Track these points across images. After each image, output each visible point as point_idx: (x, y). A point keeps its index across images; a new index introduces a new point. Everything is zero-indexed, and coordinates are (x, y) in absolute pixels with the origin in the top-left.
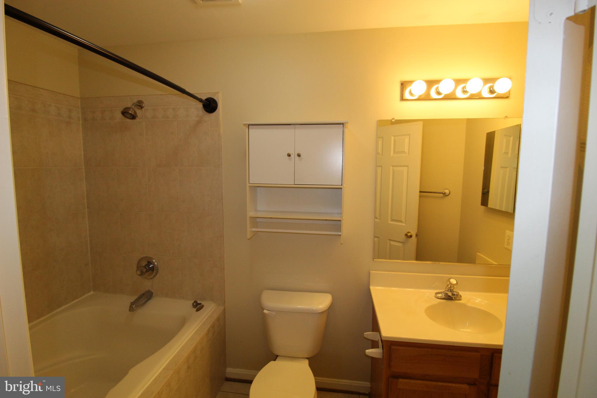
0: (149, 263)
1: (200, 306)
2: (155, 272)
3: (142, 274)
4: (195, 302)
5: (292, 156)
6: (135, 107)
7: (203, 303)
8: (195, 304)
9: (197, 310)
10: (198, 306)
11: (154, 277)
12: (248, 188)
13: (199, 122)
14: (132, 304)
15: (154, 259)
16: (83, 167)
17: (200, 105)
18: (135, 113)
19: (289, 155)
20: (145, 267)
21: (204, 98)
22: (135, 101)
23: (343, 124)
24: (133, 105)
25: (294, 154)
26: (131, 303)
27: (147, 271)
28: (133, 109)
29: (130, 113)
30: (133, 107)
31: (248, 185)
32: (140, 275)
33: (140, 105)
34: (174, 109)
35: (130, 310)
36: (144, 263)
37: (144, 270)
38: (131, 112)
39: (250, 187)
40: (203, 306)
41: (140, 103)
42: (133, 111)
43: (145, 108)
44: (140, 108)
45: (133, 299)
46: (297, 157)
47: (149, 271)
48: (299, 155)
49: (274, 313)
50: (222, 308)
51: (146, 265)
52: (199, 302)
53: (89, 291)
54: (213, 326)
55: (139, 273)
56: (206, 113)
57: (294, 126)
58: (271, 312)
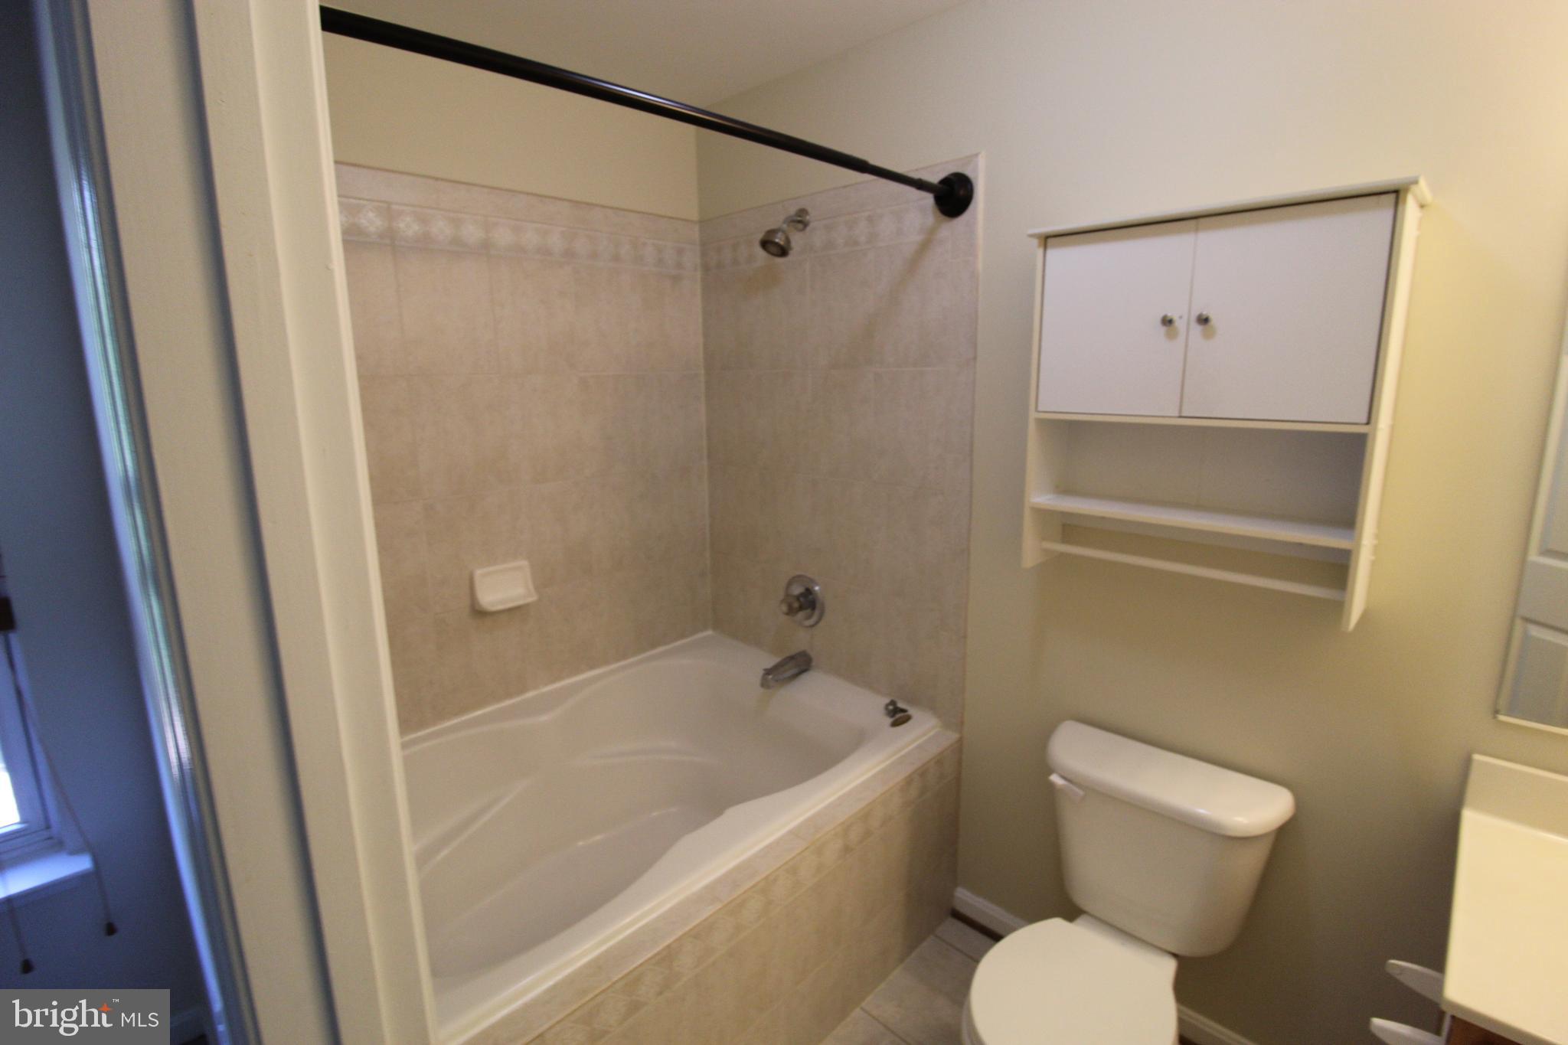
0: (808, 592)
1: (901, 717)
2: (817, 613)
3: (791, 611)
4: (893, 703)
5: (1180, 324)
6: (788, 226)
7: (912, 711)
8: (891, 707)
9: (895, 724)
10: (898, 716)
11: (817, 623)
12: (1032, 427)
13: (925, 246)
14: (768, 672)
15: (817, 584)
16: (703, 372)
17: (928, 199)
18: (788, 241)
19: (1167, 322)
20: (798, 598)
21: (934, 178)
22: (792, 210)
23: (1396, 192)
24: (784, 222)
25: (1185, 318)
26: (765, 670)
27: (801, 608)
28: (784, 232)
29: (777, 244)
30: (785, 226)
31: (1033, 415)
32: (787, 614)
33: (800, 220)
34: (870, 219)
35: (762, 685)
36: (797, 590)
37: (796, 605)
38: (780, 239)
39: (1040, 422)
40: (908, 719)
41: (800, 216)
42: (783, 238)
43: (812, 225)
44: (800, 226)
45: (771, 661)
46: (1197, 329)
47: (806, 609)
48: (1204, 320)
49: (1081, 793)
50: (953, 736)
51: (802, 595)
52: (901, 705)
53: (705, 628)
54: (922, 772)
55: (784, 608)
56: (943, 217)
57: (1193, 222)
58: (1071, 785)
